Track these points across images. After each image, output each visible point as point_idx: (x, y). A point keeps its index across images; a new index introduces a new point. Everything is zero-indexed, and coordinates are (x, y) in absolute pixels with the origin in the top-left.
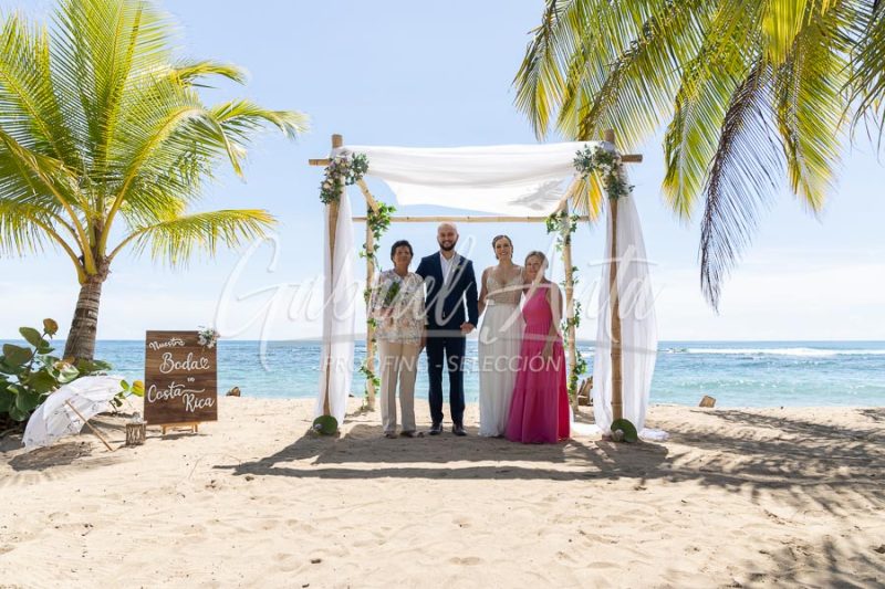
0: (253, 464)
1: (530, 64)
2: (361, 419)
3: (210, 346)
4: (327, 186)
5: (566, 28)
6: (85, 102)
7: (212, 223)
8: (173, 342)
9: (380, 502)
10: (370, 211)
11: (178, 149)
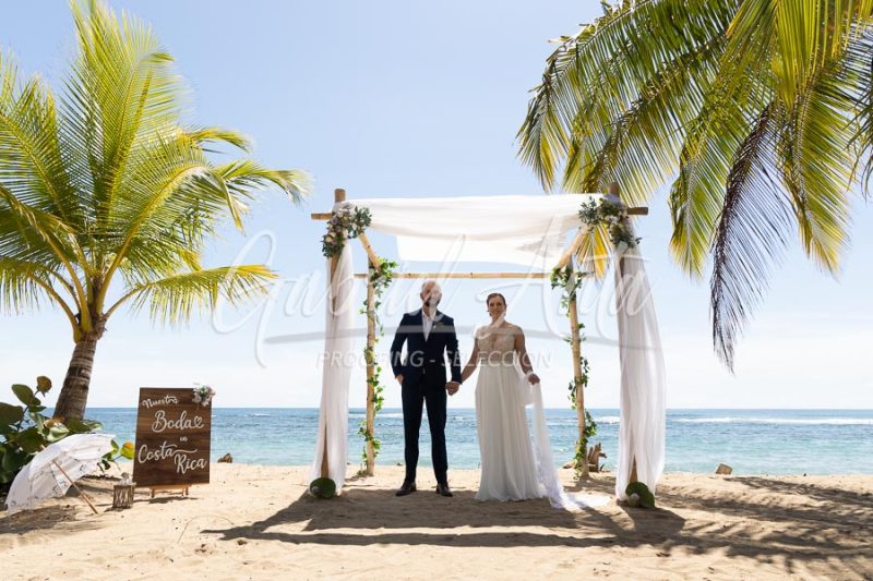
0: (246, 528)
1: (532, 120)
2: (360, 484)
3: (205, 404)
4: (329, 240)
5: (567, 86)
6: (93, 161)
7: (211, 280)
8: (167, 399)
9: (381, 568)
10: (372, 266)
11: (181, 207)
